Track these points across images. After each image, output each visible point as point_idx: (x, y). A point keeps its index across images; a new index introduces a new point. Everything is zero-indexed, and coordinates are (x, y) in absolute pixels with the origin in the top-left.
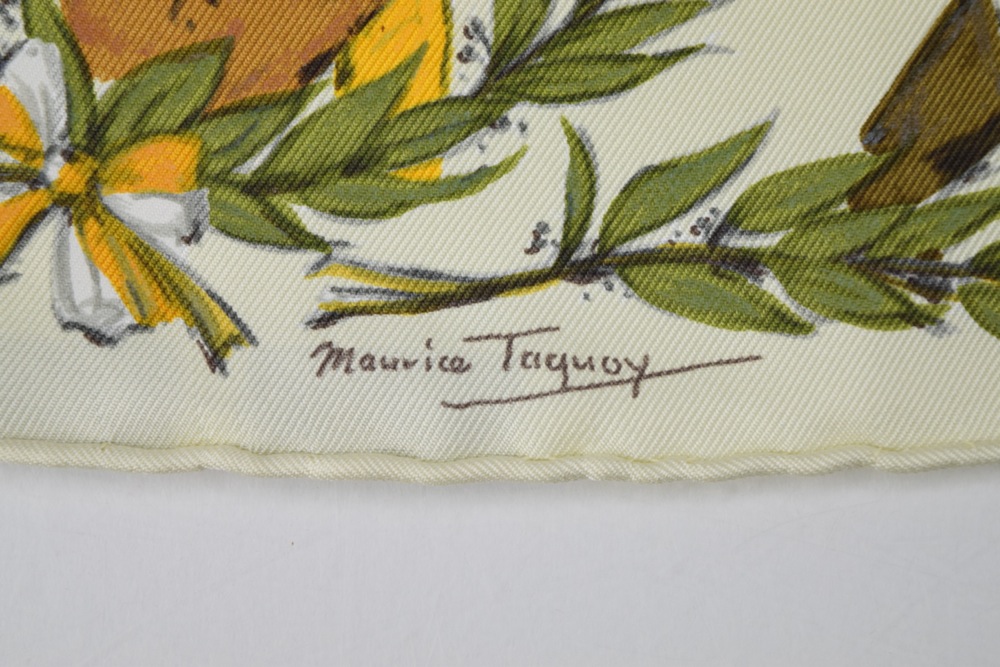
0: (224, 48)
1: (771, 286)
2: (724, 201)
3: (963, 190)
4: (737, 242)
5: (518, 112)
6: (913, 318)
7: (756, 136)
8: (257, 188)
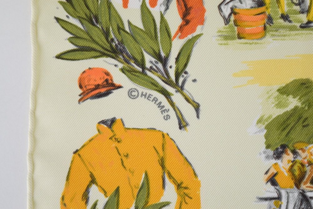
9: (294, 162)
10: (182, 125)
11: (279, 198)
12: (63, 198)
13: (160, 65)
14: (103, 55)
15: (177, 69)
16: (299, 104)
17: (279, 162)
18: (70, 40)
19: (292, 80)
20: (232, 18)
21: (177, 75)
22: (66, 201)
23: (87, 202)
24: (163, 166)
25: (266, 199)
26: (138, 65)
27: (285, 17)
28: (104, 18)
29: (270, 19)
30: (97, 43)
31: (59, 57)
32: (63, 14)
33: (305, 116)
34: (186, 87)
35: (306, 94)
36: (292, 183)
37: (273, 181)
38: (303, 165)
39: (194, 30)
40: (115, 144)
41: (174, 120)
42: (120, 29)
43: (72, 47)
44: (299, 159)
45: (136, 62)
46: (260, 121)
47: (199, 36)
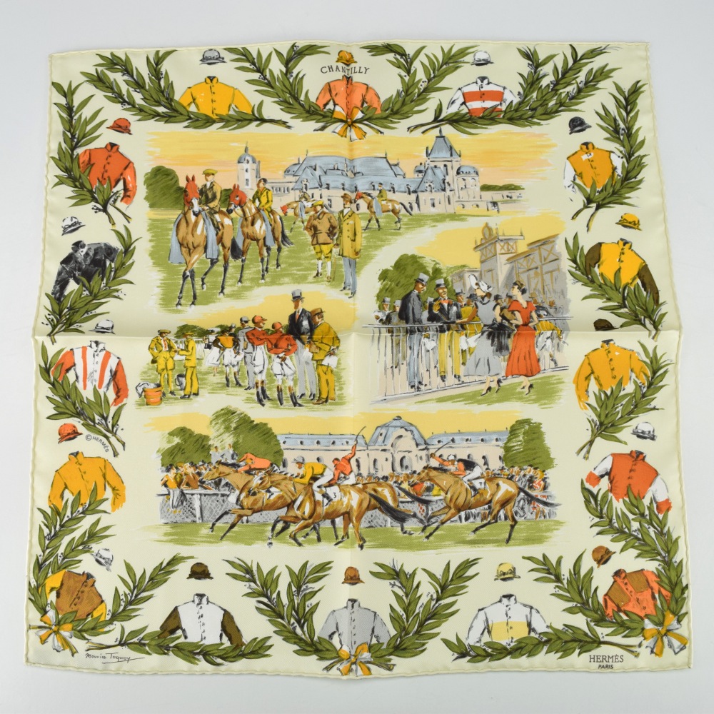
0: (76, 612)
1: (147, 648)
2: (141, 636)
3: (173, 636)
4: (143, 642)
5: (115, 623)
6: (165, 654)
7: (146, 627)
8: (80, 631)
9: (177, 474)
10: (116, 454)
11: (169, 494)
12: (49, 497)
13: (103, 421)
14: (72, 416)
15: (113, 423)
16: (180, 441)
17: (168, 474)
18: (54, 408)
19: (176, 427)
20: (143, 394)
21: (113, 427)
22: (51, 499)
23: (62, 499)
24: (105, 478)
25: (162, 495)
26: (91, 421)
27: (172, 393)
28: (73, 396)
29: (164, 394)
30: (69, 410)
31: (48, 418)
32: (50, 394)
33: (183, 447)
34: (118, 433)
35: (183, 435)
36: (176, 485)
37: (165, 485)
38: (181, 475)
39: (122, 401)
40: (79, 466)
41: (111, 452)
42: (82, 401)
43: (55, 412)
44: (179, 472)
45: (90, 419)
46: (158, 451)
47: (125, 404)
